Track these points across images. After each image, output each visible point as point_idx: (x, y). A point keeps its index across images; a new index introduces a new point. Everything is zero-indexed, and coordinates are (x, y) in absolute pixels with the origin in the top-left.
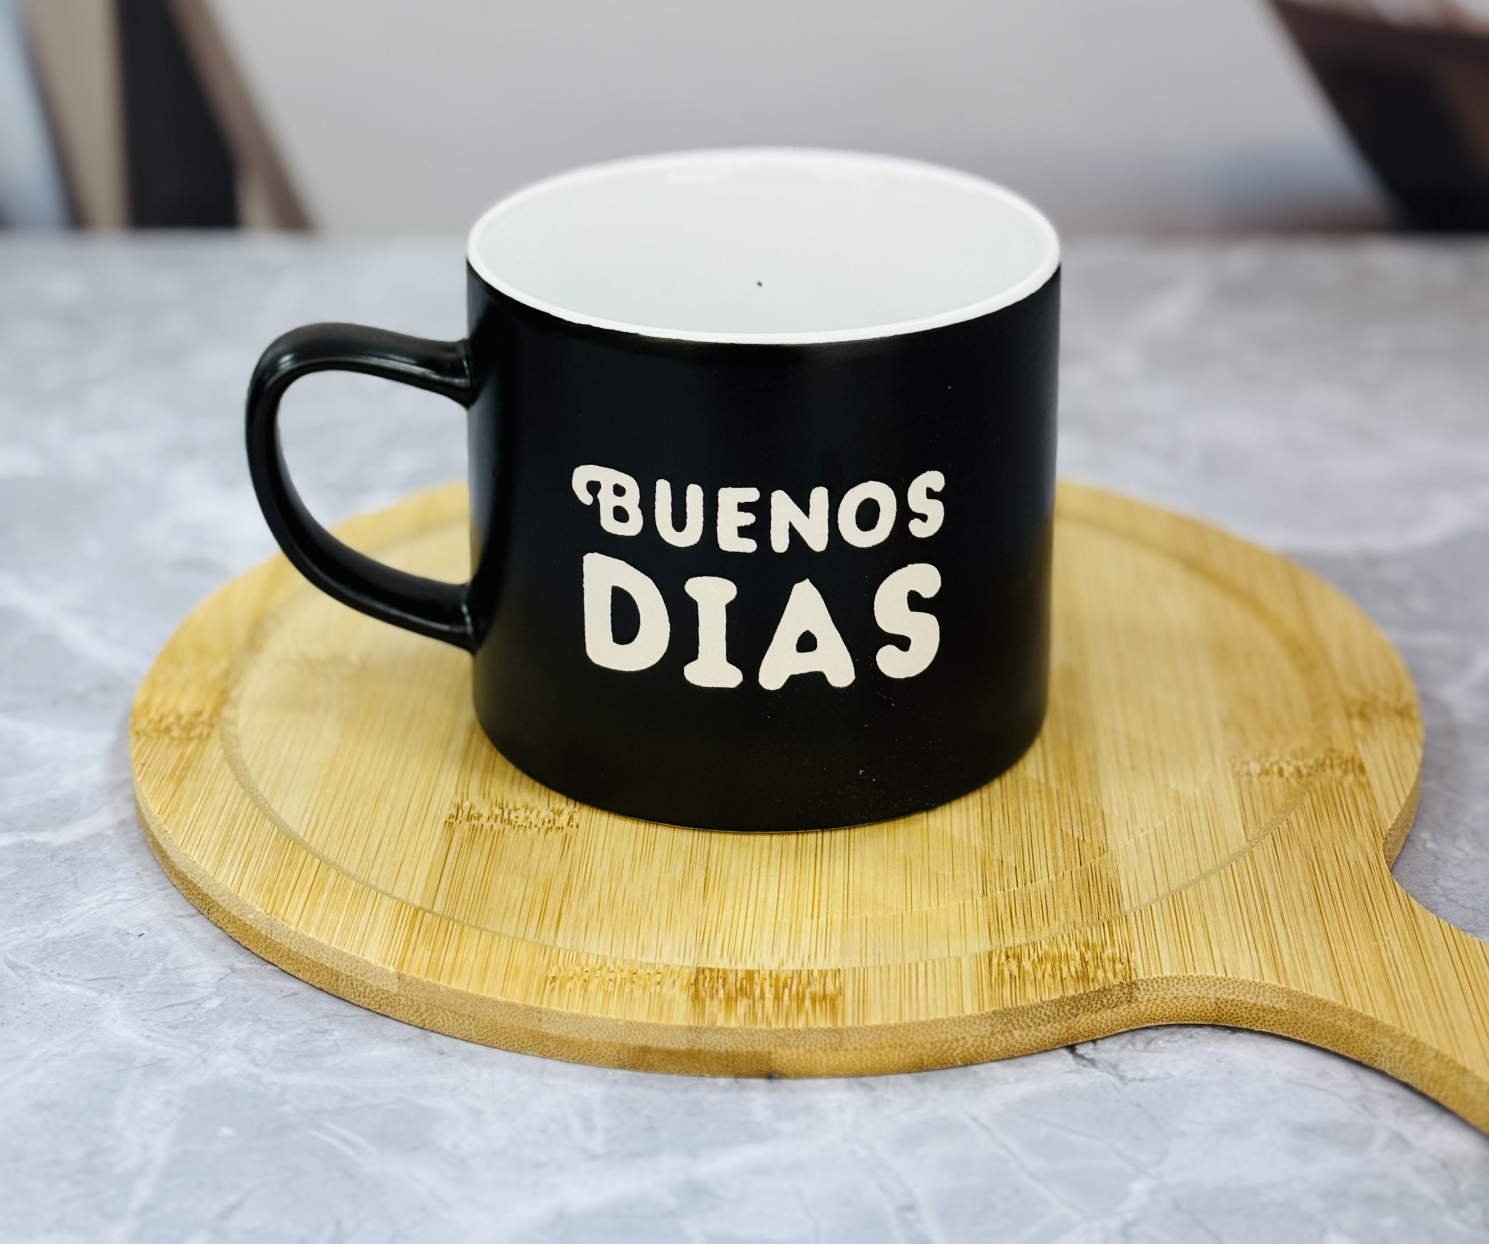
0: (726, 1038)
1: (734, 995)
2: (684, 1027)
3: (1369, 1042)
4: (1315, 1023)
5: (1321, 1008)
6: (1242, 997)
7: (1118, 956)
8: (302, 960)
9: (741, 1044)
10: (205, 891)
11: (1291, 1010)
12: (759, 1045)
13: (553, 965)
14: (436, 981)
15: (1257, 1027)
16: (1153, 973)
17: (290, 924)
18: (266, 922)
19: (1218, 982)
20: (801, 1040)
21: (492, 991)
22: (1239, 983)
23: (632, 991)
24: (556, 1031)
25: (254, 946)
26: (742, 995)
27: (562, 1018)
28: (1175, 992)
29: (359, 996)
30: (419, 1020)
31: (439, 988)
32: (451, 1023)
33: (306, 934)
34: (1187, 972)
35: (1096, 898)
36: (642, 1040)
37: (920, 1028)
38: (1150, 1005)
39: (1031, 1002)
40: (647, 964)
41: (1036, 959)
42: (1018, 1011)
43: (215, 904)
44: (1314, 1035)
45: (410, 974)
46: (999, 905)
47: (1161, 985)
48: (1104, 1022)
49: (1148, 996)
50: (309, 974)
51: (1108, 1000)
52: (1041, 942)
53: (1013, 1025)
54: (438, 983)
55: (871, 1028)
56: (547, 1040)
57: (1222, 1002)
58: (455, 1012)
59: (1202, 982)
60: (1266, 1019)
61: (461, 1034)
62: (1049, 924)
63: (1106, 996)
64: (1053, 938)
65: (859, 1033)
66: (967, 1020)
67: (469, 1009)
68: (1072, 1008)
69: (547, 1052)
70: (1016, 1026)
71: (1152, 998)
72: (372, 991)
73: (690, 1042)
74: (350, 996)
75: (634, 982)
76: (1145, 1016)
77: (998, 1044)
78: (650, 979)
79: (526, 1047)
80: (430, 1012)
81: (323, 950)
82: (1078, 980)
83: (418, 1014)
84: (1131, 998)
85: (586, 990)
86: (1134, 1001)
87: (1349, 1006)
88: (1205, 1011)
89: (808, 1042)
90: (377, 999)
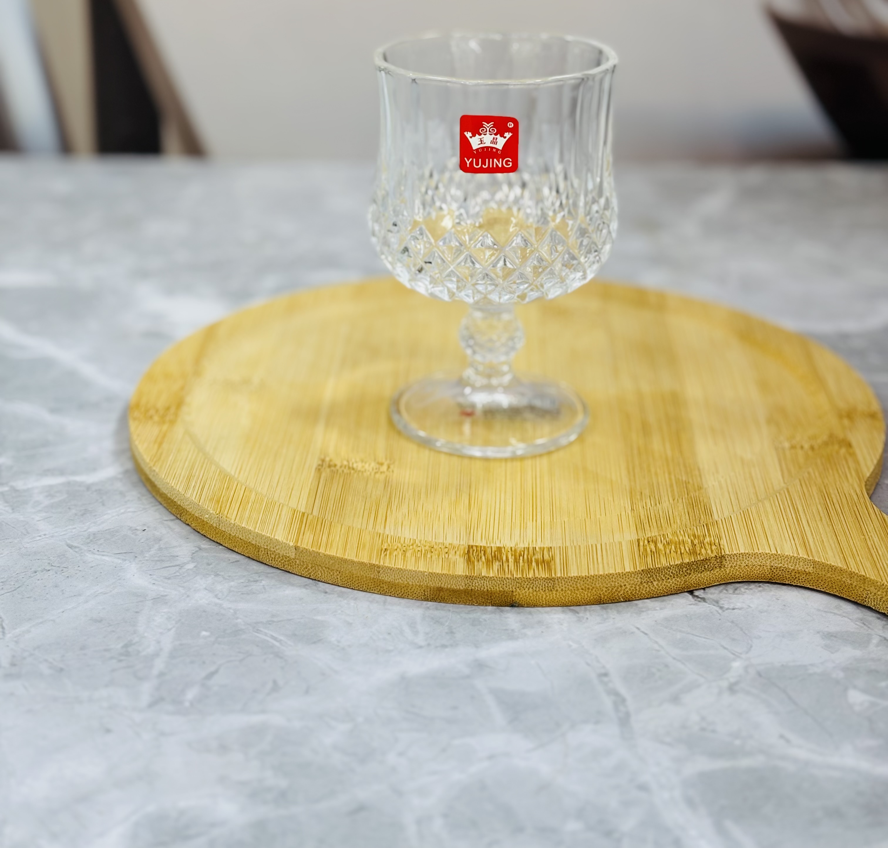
0: (487, 582)
1: (491, 559)
2: (463, 576)
3: (862, 590)
4: (829, 580)
5: (833, 571)
6: (786, 566)
7: (713, 542)
8: (238, 540)
9: (496, 586)
10: (179, 503)
11: (815, 572)
12: (506, 587)
13: (385, 543)
14: (317, 550)
15: (795, 583)
16: (734, 550)
17: (231, 519)
18: (216, 519)
19: (772, 557)
20: (531, 584)
21: (350, 555)
22: (784, 557)
23: (431, 557)
24: (388, 579)
25: (209, 534)
26: (495, 560)
27: (392, 571)
28: (747, 562)
29: (272, 560)
30: (307, 573)
31: (319, 554)
32: (326, 575)
33: (240, 525)
34: (754, 551)
35: (698, 512)
36: (438, 584)
37: (600, 579)
38: (732, 569)
39: (664, 565)
40: (439, 543)
41: (665, 543)
42: (656, 570)
43: (185, 510)
44: (829, 587)
45: (302, 546)
46: (641, 515)
47: (739, 558)
48: (705, 578)
49: (731, 564)
50: (241, 548)
51: (708, 565)
52: (667, 534)
53: (653, 578)
54: (319, 551)
55: (572, 578)
56: (383, 584)
57: (774, 568)
58: (329, 568)
59: (763, 556)
60: (800, 578)
61: (332, 581)
62: (671, 525)
63: (707, 563)
64: (675, 532)
65: (564, 581)
66: (627, 575)
67: (337, 566)
68: (688, 570)
69: (382, 591)
70: (656, 579)
71: (734, 565)
72: (279, 557)
73: (466, 585)
74: (266, 560)
75: (432, 552)
76: (729, 576)
77: (645, 589)
78: (441, 551)
79: (370, 588)
80: (313, 568)
81: (250, 533)
82: (691, 554)
83: (306, 570)
84: (721, 565)
85: (405, 556)
86: (723, 567)
87: (850, 569)
88: (764, 574)
89: (535, 586)
90: (282, 562)
